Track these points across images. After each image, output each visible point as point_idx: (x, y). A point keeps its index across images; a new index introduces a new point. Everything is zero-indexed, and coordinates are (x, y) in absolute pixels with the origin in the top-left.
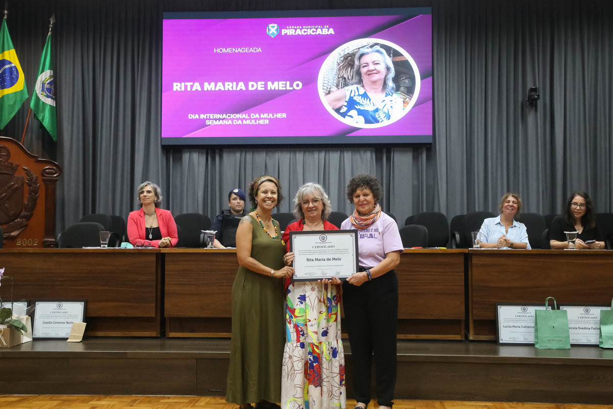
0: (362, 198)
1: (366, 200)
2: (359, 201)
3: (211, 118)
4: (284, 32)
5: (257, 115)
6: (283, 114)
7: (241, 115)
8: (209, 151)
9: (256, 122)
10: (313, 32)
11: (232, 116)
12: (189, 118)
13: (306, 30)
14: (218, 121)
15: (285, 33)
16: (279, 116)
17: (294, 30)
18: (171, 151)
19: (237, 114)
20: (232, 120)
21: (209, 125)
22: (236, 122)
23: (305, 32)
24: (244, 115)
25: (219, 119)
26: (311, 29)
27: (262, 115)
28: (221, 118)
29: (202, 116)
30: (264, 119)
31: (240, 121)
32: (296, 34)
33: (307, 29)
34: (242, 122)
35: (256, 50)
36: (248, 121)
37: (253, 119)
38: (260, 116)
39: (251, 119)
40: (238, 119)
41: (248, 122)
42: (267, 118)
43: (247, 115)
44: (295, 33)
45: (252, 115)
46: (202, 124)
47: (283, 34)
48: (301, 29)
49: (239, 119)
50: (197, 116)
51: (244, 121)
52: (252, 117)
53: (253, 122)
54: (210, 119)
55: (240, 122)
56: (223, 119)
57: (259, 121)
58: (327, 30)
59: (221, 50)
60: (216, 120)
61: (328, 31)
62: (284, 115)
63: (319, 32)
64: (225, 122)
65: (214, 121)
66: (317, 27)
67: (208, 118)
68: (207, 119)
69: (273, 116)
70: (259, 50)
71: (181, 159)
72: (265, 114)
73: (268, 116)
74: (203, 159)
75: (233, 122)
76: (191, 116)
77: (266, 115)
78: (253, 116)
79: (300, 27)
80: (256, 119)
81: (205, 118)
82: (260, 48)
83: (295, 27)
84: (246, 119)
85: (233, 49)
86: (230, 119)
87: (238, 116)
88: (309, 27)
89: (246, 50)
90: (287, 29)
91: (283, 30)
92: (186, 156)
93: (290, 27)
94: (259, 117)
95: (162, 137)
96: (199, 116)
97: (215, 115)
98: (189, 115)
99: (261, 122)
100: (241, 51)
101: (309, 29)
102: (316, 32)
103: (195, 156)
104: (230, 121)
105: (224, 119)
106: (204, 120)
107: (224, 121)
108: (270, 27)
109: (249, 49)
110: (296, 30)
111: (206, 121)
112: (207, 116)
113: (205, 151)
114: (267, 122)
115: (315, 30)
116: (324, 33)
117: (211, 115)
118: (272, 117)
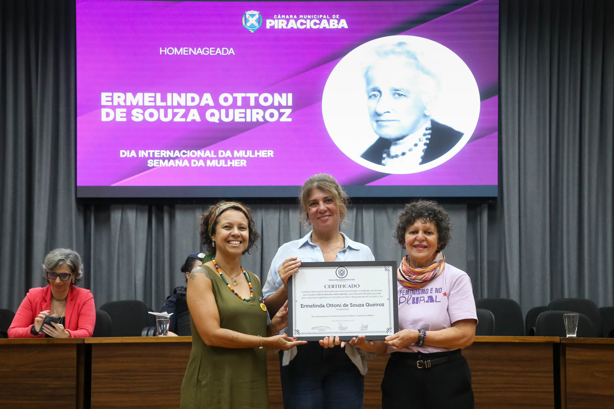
0: (420, 235)
1: (426, 240)
2: (415, 239)
3: (156, 156)
4: (270, 23)
5: (229, 152)
6: (269, 151)
7: (203, 151)
8: (154, 208)
9: (226, 163)
10: (315, 24)
11: (190, 154)
12: (121, 156)
13: (304, 21)
14: (166, 161)
15: (272, 25)
16: (262, 154)
17: (285, 22)
18: (93, 208)
19: (197, 151)
20: (189, 159)
21: (153, 167)
22: (195, 163)
23: (302, 24)
24: (208, 152)
25: (169, 158)
26: (311, 19)
27: (235, 152)
28: (172, 156)
29: (142, 154)
30: (240, 158)
31: (201, 161)
32: (289, 27)
33: (306, 20)
34: (205, 163)
35: (225, 51)
36: (214, 161)
37: (222, 158)
38: (233, 153)
39: (218, 159)
40: (198, 159)
41: (214, 163)
42: (243, 158)
43: (212, 152)
44: (287, 25)
45: (220, 152)
46: (141, 166)
47: (268, 27)
48: (296, 20)
49: (201, 158)
50: (133, 153)
51: (208, 161)
52: (220, 156)
53: (222, 163)
54: (154, 158)
55: (201, 163)
56: (174, 159)
57: (231, 161)
58: (336, 21)
59: (171, 51)
60: (164, 159)
61: (338, 23)
62: (270, 153)
63: (324, 24)
64: (178, 163)
65: (161, 161)
66: (321, 16)
67: (151, 156)
68: (149, 158)
69: (253, 154)
70: (231, 51)
71: (108, 220)
72: (241, 151)
73: (246, 154)
74: (143, 220)
75: (190, 163)
76: (124, 154)
77: (241, 153)
78: (222, 154)
79: (295, 17)
80: (226, 159)
81: (147, 156)
82: (231, 49)
83: (287, 17)
84: (211, 159)
85: (190, 49)
86: (186, 158)
87: (199, 153)
88: (309, 17)
89: (210, 51)
90: (274, 19)
91: (268, 21)
92: (116, 216)
93: (279, 17)
94: (231, 156)
95: (78, 185)
96: (137, 153)
97: (162, 151)
98: (121, 152)
99: (235, 163)
100: (202, 53)
101: (308, 21)
102: (320, 24)
103: (131, 215)
104: (186, 161)
105: (177, 158)
106: (145, 160)
107: (177, 161)
108: (247, 16)
109: (216, 50)
110: (288, 20)
111: (149, 161)
112: (149, 153)
113: (147, 207)
114: (244, 163)
115: (318, 22)
116: (332, 27)
117: (156, 151)
118: (251, 156)
